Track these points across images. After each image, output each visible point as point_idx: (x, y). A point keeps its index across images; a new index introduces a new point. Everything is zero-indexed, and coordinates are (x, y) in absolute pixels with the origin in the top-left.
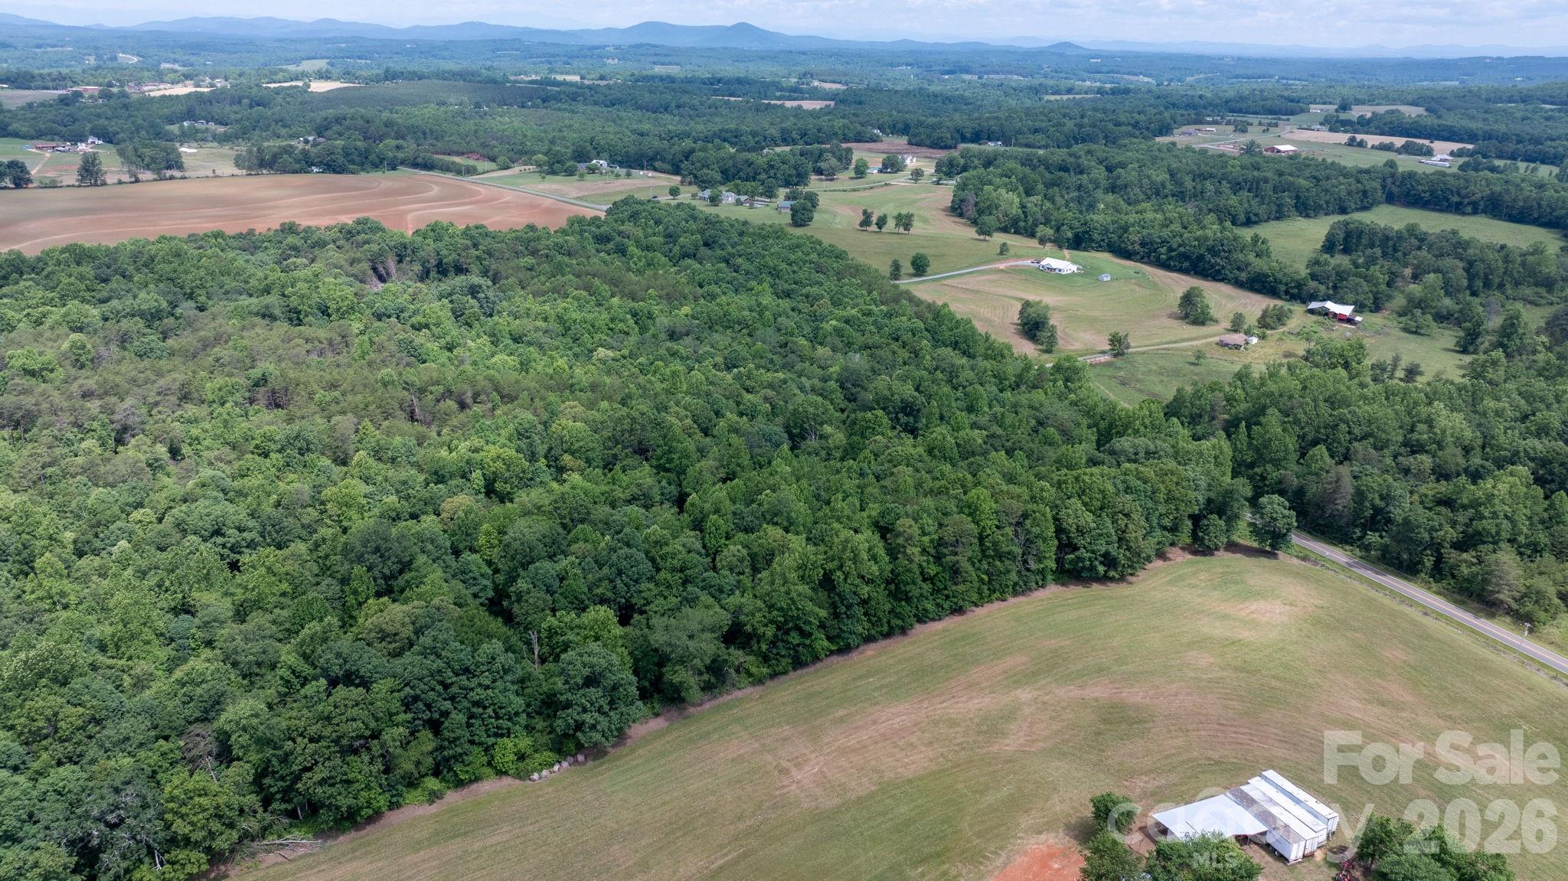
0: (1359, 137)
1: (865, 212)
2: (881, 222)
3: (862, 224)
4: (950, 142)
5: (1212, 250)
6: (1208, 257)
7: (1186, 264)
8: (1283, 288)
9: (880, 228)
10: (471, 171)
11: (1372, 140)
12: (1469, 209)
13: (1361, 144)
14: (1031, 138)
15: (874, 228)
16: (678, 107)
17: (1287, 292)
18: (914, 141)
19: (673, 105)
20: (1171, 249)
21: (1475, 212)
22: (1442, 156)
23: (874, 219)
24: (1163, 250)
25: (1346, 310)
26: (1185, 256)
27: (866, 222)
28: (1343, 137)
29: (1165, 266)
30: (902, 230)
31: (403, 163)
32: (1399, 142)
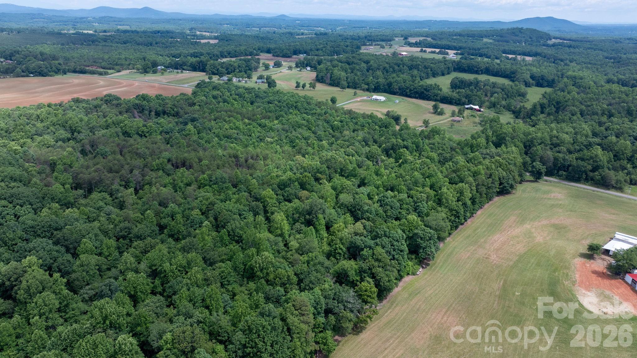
0: (424, 49)
1: (297, 82)
2: (304, 86)
3: (296, 87)
4: (290, 55)
5: (426, 90)
6: (425, 92)
7: (417, 95)
8: (454, 101)
9: (303, 88)
10: (106, 74)
11: (428, 50)
12: (480, 72)
13: (425, 51)
14: (317, 53)
15: (301, 88)
16: (156, 43)
17: (455, 103)
18: (275, 55)
19: (154, 42)
20: (411, 90)
21: (482, 74)
22: (452, 55)
23: (301, 85)
24: (408, 91)
25: (477, 107)
26: (416, 92)
27: (298, 86)
28: (419, 49)
29: (410, 97)
30: (312, 89)
31: (69, 71)
32: (437, 50)
